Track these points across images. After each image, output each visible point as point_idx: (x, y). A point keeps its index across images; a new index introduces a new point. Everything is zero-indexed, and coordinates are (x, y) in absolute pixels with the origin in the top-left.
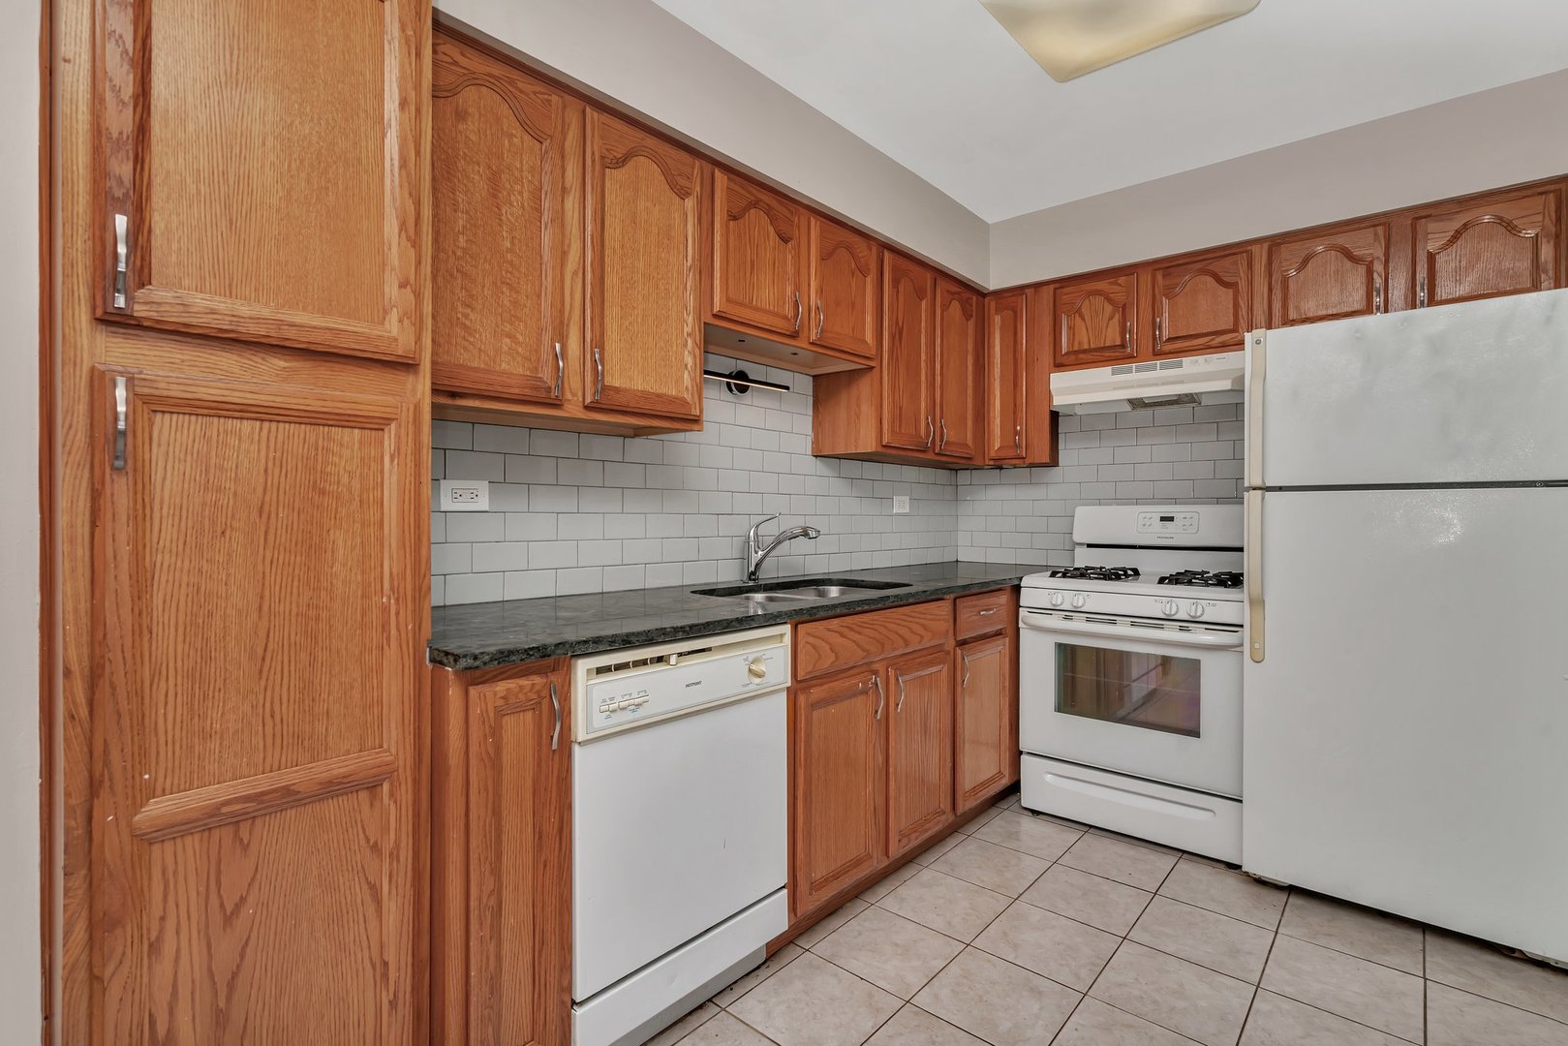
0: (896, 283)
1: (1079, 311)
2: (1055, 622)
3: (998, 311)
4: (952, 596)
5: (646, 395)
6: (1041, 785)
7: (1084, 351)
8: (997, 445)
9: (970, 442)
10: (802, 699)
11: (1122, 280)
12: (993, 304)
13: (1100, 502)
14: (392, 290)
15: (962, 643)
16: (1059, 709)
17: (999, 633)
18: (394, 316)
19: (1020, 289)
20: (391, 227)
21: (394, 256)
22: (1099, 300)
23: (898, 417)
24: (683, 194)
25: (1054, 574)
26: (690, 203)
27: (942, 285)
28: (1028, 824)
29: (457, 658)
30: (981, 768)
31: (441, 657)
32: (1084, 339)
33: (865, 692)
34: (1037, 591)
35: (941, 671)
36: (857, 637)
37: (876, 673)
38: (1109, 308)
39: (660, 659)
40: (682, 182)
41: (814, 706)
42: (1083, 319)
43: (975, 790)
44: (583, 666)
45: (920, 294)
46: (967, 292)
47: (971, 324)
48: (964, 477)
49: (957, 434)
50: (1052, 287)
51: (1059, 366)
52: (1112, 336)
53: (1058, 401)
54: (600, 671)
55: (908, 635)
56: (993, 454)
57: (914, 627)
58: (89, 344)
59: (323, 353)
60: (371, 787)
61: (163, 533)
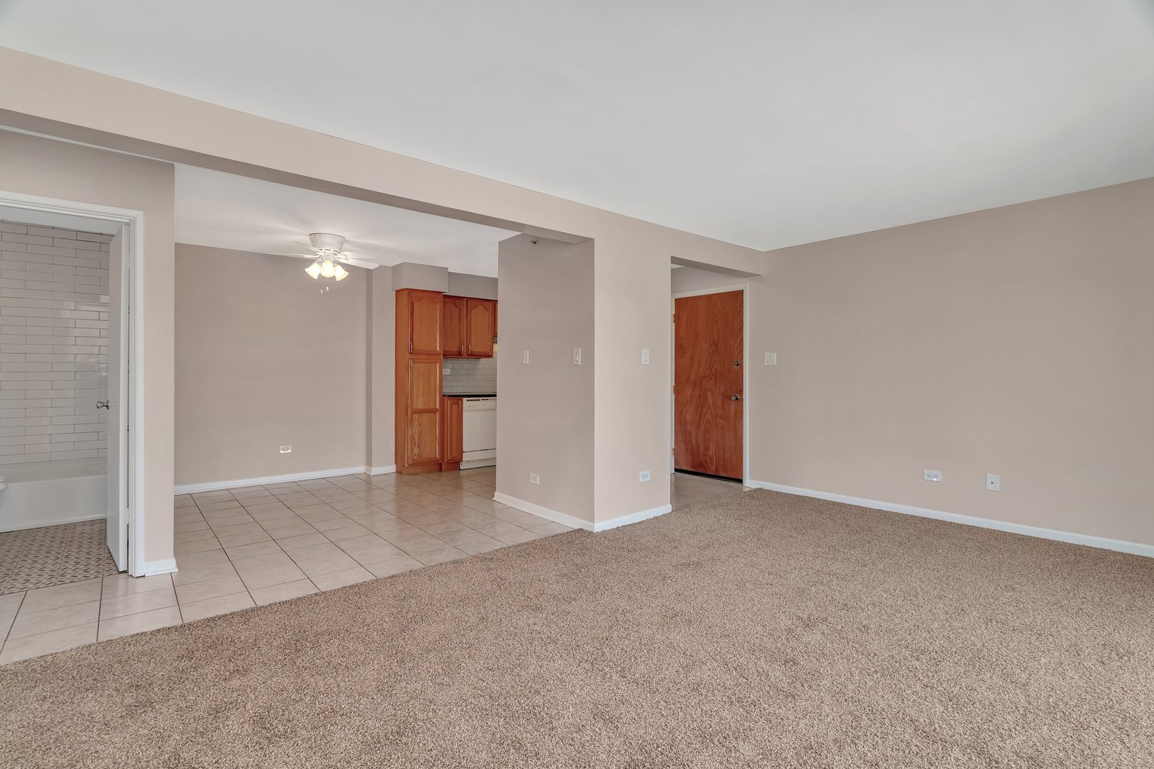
5: (479, 352)
14: (438, 344)
18: (438, 348)
21: (439, 340)
24: (487, 310)
26: (490, 312)
29: (451, 396)
31: (444, 396)
39: (475, 400)
40: (488, 308)
44: (465, 399)
54: (467, 400)
58: (408, 356)
59: (432, 354)
60: (435, 413)
61: (415, 378)
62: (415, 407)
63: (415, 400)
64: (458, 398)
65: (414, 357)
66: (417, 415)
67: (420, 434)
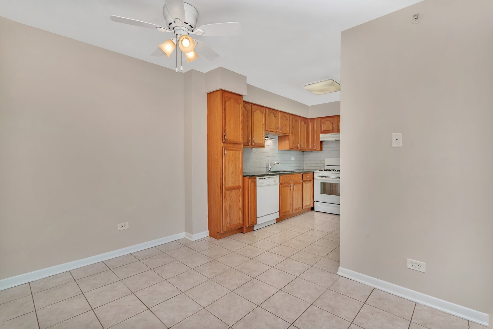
0: (292, 120)
1: (325, 123)
2: (320, 178)
3: (311, 122)
4: (302, 173)
5: (258, 143)
6: (318, 207)
7: (326, 131)
8: (311, 147)
9: (305, 147)
10: (281, 186)
11: (332, 118)
12: (310, 121)
13: (330, 158)
14: (241, 136)
15: (304, 181)
16: (321, 193)
17: (310, 180)
18: (241, 139)
19: (315, 118)
20: (240, 129)
21: (241, 133)
22: (328, 121)
23: (293, 143)
24: (262, 113)
25: (320, 170)
26: (264, 115)
27: (300, 119)
28: (316, 213)
29: (248, 176)
30: (308, 203)
31: (244, 176)
32: (326, 128)
33: (289, 186)
34: (317, 173)
35: (301, 186)
36: (288, 178)
37: (290, 184)
38: (330, 123)
39: (264, 178)
40: (262, 112)
41: (282, 187)
42: (326, 124)
43: (306, 206)
44: (258, 178)
45: (296, 121)
46: (305, 119)
47: (306, 125)
48: (305, 153)
49: (303, 145)
50: (320, 118)
51: (322, 133)
52: (330, 128)
53: (321, 140)
54: (259, 179)
55: (295, 179)
56: (310, 149)
57: (296, 178)
58: (222, 145)
59: (236, 144)
60: (239, 189)
61: (227, 162)
62: (227, 186)
63: (227, 179)
64: (253, 177)
65: (225, 145)
66: (228, 191)
67: (230, 206)
